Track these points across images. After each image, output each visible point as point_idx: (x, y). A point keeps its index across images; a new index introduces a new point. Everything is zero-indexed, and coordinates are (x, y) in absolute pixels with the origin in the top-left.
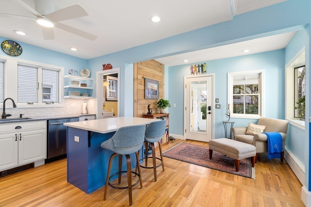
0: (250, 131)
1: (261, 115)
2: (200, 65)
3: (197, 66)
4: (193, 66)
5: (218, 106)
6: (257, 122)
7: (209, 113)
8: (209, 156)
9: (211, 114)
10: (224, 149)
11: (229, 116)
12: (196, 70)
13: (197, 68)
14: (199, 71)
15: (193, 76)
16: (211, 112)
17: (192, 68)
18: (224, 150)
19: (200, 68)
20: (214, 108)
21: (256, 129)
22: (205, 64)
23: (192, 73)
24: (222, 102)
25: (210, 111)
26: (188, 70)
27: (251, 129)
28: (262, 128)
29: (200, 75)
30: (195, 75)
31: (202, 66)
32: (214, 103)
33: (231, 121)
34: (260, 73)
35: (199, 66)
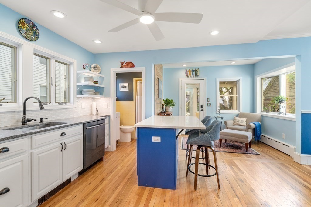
0: (237, 122)
1: (239, 111)
2: (194, 70)
3: (191, 70)
4: (188, 70)
5: (209, 105)
6: (238, 115)
7: (202, 110)
9: (203, 111)
11: (219, 112)
12: (190, 74)
13: (191, 72)
14: (193, 75)
15: (187, 78)
16: (203, 110)
17: (187, 71)
19: (194, 72)
20: (205, 106)
21: (241, 121)
22: (198, 69)
23: (187, 76)
24: (212, 101)
25: (203, 109)
26: (183, 73)
27: (237, 121)
28: (245, 120)
29: (194, 78)
30: (190, 78)
31: (196, 71)
32: (206, 102)
33: (221, 116)
34: (238, 80)
35: (193, 70)
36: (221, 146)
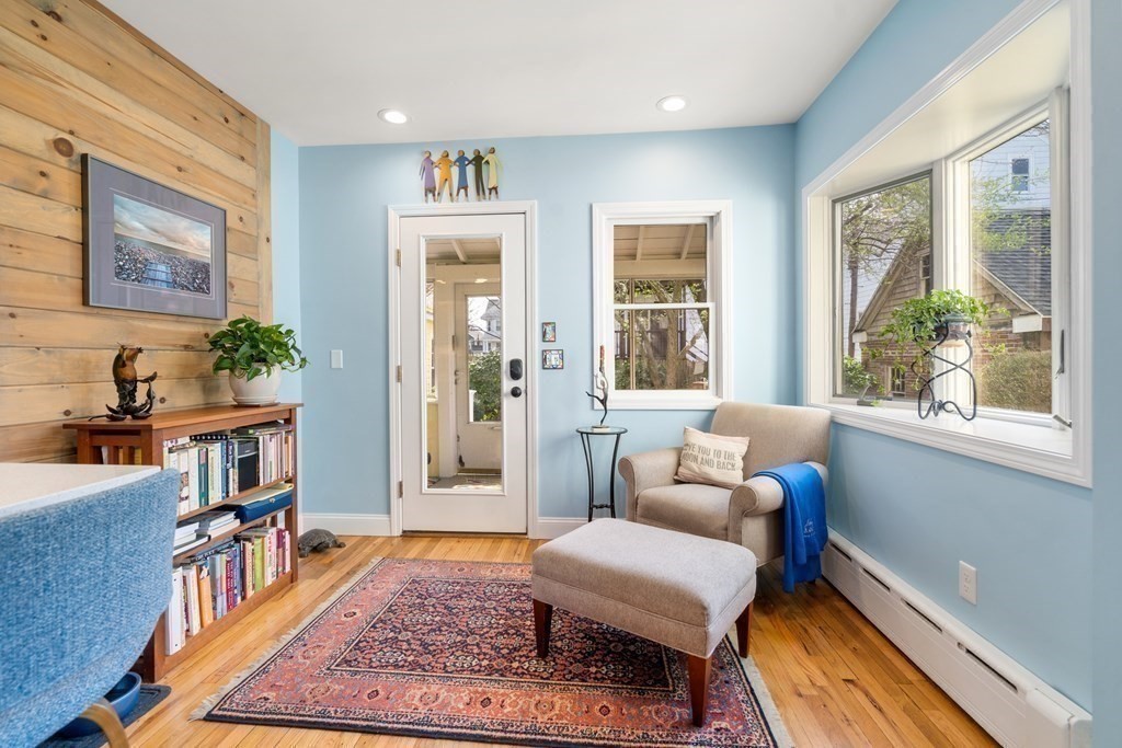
0: (694, 466)
1: (718, 393)
2: (470, 156)
3: (453, 157)
4: (435, 158)
5: (553, 359)
6: (710, 422)
7: (515, 393)
8: (534, 638)
9: (523, 395)
10: (623, 600)
11: (603, 402)
12: (446, 179)
13: (455, 171)
14: (463, 186)
15: (432, 206)
16: (523, 389)
17: (428, 166)
18: (621, 606)
19: (470, 170)
20: (533, 368)
21: (718, 454)
22: (493, 151)
23: (430, 190)
24: (570, 339)
25: (520, 383)
26: (406, 178)
27: (696, 459)
28: (737, 446)
29: (470, 203)
30: (445, 205)
31: (478, 160)
32: (537, 346)
33: (613, 423)
34: (712, 218)
35: (462, 160)
36: (544, 648)
